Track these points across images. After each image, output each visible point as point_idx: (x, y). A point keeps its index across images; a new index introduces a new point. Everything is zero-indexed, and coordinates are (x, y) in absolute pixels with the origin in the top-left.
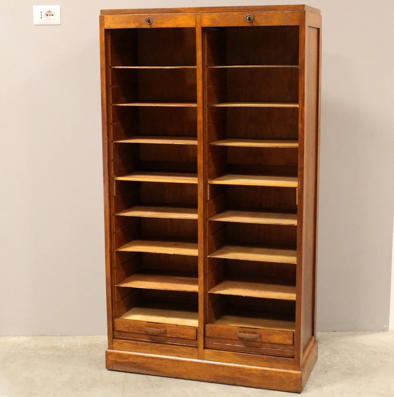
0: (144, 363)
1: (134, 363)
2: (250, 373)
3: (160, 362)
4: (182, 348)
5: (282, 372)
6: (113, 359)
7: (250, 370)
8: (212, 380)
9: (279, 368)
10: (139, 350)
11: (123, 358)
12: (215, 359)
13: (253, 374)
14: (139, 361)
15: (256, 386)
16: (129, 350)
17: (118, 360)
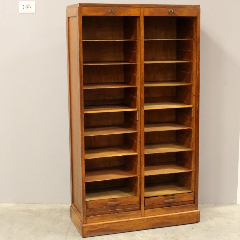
0: (108, 228)
1: (102, 229)
2: (172, 218)
3: (119, 224)
4: (132, 212)
5: (190, 213)
6: (88, 230)
7: (172, 216)
8: (151, 227)
9: (187, 211)
10: (104, 220)
11: (95, 228)
12: (151, 215)
13: (174, 218)
14: (105, 226)
15: (176, 224)
16: (98, 221)
17: (91, 230)
